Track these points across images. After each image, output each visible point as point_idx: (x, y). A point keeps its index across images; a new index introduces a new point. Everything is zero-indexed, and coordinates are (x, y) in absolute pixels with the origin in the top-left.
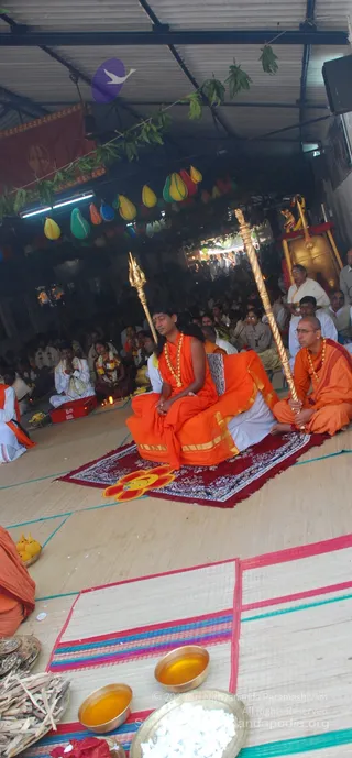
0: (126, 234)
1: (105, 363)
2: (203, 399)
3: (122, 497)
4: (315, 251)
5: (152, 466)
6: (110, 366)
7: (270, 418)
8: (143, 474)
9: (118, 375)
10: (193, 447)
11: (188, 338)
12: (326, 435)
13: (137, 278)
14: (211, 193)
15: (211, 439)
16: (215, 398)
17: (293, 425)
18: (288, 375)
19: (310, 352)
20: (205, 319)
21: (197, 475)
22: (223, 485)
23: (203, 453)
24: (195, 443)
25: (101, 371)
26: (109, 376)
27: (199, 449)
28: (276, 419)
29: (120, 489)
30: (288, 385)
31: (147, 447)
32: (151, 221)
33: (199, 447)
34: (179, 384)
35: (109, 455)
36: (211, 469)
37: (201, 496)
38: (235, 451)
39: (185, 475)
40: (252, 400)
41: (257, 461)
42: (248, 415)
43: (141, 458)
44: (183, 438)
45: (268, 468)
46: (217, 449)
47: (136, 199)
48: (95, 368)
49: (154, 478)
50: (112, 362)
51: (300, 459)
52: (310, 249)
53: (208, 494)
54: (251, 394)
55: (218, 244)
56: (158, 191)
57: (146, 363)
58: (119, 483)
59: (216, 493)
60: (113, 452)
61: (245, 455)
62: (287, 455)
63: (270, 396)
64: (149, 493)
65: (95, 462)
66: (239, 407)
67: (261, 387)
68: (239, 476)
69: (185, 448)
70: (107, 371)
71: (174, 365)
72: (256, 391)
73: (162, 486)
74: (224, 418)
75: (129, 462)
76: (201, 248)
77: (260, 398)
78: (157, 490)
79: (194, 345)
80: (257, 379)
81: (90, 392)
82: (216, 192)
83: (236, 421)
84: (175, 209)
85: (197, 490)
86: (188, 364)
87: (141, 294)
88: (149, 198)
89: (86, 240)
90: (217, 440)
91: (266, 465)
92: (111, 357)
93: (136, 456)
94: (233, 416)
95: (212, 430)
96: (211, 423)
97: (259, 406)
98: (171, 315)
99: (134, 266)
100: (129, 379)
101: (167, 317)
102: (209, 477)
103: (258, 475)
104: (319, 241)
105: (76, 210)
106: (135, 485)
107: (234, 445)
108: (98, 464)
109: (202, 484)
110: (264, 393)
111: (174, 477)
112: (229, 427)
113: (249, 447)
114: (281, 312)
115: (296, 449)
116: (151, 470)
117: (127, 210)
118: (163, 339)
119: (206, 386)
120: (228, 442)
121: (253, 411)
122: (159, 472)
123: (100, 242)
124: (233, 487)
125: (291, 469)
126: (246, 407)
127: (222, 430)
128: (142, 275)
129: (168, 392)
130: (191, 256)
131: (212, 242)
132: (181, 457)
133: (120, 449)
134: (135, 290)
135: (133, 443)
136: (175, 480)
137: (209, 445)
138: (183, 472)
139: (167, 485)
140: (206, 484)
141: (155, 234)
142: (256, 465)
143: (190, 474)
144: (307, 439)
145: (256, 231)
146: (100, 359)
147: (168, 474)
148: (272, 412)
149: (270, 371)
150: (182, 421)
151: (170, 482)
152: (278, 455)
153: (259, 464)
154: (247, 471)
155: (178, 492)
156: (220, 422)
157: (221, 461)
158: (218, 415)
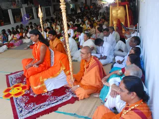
3: (5, 96)
4: (119, 11)
13: (40, 15)
19: (86, 61)
21: (29, 96)
22: (29, 108)
36: (35, 96)
37: (19, 111)
38: (46, 91)
39: (27, 94)
40: (58, 73)
41: (48, 100)
42: (56, 78)
46: (38, 89)
49: (20, 90)
52: (117, 10)
59: (22, 113)
61: (49, 94)
62: (58, 103)
67: (64, 68)
72: (62, 69)
77: (63, 72)
80: (63, 65)
83: (49, 80)
85: (21, 106)
90: (39, 86)
91: (49, 104)
94: (47, 78)
97: (62, 75)
98: (36, 35)
101: (34, 36)
102: (30, 100)
103: (41, 110)
104: (122, 8)
107: (46, 88)
110: (65, 71)
115: (64, 101)
116: (24, 85)
120: (44, 88)
121: (59, 76)
124: (29, 112)
125: (53, 113)
127: (42, 83)
134: (39, 18)
139: (19, 96)
140: (26, 104)
144: (71, 97)
147: (24, 90)
151: (21, 95)
152: (56, 101)
153: (47, 103)
154: (41, 104)
155: (17, 103)
156: (41, 80)
157: (40, 93)
158: (41, 78)
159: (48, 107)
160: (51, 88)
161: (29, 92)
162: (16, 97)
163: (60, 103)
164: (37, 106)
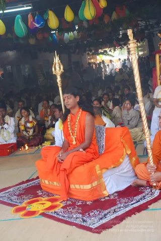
0: (50, 38)
1: (26, 123)
2: (88, 154)
3: (25, 215)
5: (48, 195)
6: (29, 125)
7: (133, 174)
8: (41, 200)
9: (34, 131)
10: (77, 186)
11: (84, 113)
13: (58, 69)
14: (111, 17)
15: (90, 182)
16: (96, 155)
17: (148, 182)
18: (149, 147)
20: (95, 102)
21: (78, 206)
22: (95, 216)
23: (83, 191)
24: (80, 184)
25: (22, 128)
26: (27, 132)
27: (82, 188)
28: (136, 175)
29: (24, 208)
30: (147, 153)
31: (47, 182)
32: (68, 32)
33: (82, 187)
34: (74, 143)
35: (20, 184)
36: (88, 203)
37: (78, 221)
38: (106, 193)
39: (70, 205)
40: (121, 160)
41: (120, 203)
42: (117, 170)
43: (41, 189)
44: (72, 179)
45: (127, 209)
46: (94, 190)
47: (60, 15)
48: (18, 125)
49: (49, 204)
50: (31, 122)
51: (151, 207)
53: (84, 221)
54: (121, 156)
55: (110, 53)
56: (76, 11)
57: (53, 126)
58: (23, 205)
59: (89, 221)
60: (23, 183)
61: (112, 197)
62: (142, 202)
63: (134, 159)
64: (43, 215)
65: (10, 188)
66: (113, 164)
67: (129, 152)
68: (106, 212)
69: (72, 186)
70: (26, 129)
71: (73, 130)
72: (125, 153)
73: (53, 211)
74: (101, 169)
75: (33, 190)
76: (98, 54)
77: (127, 159)
78: (50, 212)
79: (88, 118)
80: (126, 146)
81: (13, 140)
82: (114, 16)
84: (85, 24)
85: (77, 217)
86: (82, 131)
87: (59, 79)
88: (69, 15)
89: (23, 38)
90: (95, 184)
91: (126, 207)
92: (31, 119)
93: (39, 187)
94: (107, 169)
95: (92, 176)
96: (92, 171)
97: (126, 164)
98: (75, 96)
99: (57, 60)
100: (40, 135)
101: (73, 97)
102: (86, 209)
103: (120, 213)
105: (19, 16)
106: (34, 207)
107: (105, 189)
108: (11, 189)
109: (80, 213)
110: (130, 156)
111: (62, 205)
112: (104, 176)
113: (116, 192)
114: (148, 103)
115: (148, 199)
116: (47, 198)
117: (53, 22)
118: (68, 111)
119: (92, 146)
120: (101, 186)
121: (120, 168)
122: (52, 201)
123: (32, 41)
124: (101, 219)
125: (143, 213)
126: (116, 164)
127: (99, 178)
128: (62, 67)
129: (66, 146)
130: (90, 59)
131: (106, 51)
132: (68, 192)
133: (28, 181)
134: (55, 76)
135: (38, 178)
136: (63, 208)
137: (89, 187)
138: (69, 203)
139: (56, 210)
140: (83, 214)
141: (70, 41)
142: (119, 205)
143: (73, 205)
144: (157, 192)
145: (138, 47)
146: (23, 119)
147: (58, 203)
148: (134, 171)
149: (135, 143)
150: (73, 167)
152: (135, 201)
154: (113, 208)
156: (98, 172)
157: (96, 198)
158: (97, 167)
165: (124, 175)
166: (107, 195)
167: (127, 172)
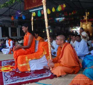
12: (55, 76)
21: (15, 73)
36: (19, 72)
38: (29, 70)
40: (41, 57)
41: (31, 76)
42: (38, 60)
44: (18, 61)
45: (28, 80)
52: (87, 24)
54: (41, 54)
55: (76, 28)
61: (31, 72)
66: (36, 57)
67: (46, 53)
69: (18, 64)
72: (44, 54)
74: (28, 59)
77: (44, 56)
79: (30, 35)
80: (45, 51)
83: (33, 61)
85: (8, 77)
90: (24, 65)
94: (32, 59)
95: (23, 61)
96: (23, 59)
98: (26, 27)
101: (25, 27)
103: (23, 81)
104: (90, 23)
105: (39, 11)
107: (30, 68)
109: (11, 76)
113: (35, 70)
115: (44, 77)
120: (28, 66)
121: (41, 60)
124: (13, 81)
144: (50, 75)
151: (9, 71)
152: (37, 76)
153: (29, 77)
154: (24, 78)
155: (4, 75)
156: (27, 60)
157: (24, 71)
158: (27, 57)
159: (30, 80)
160: (33, 68)
161: (15, 70)
162: (5, 72)
163: (40, 77)
164: (21, 78)
165: (42, 63)
166: (30, 71)
167: (44, 62)
